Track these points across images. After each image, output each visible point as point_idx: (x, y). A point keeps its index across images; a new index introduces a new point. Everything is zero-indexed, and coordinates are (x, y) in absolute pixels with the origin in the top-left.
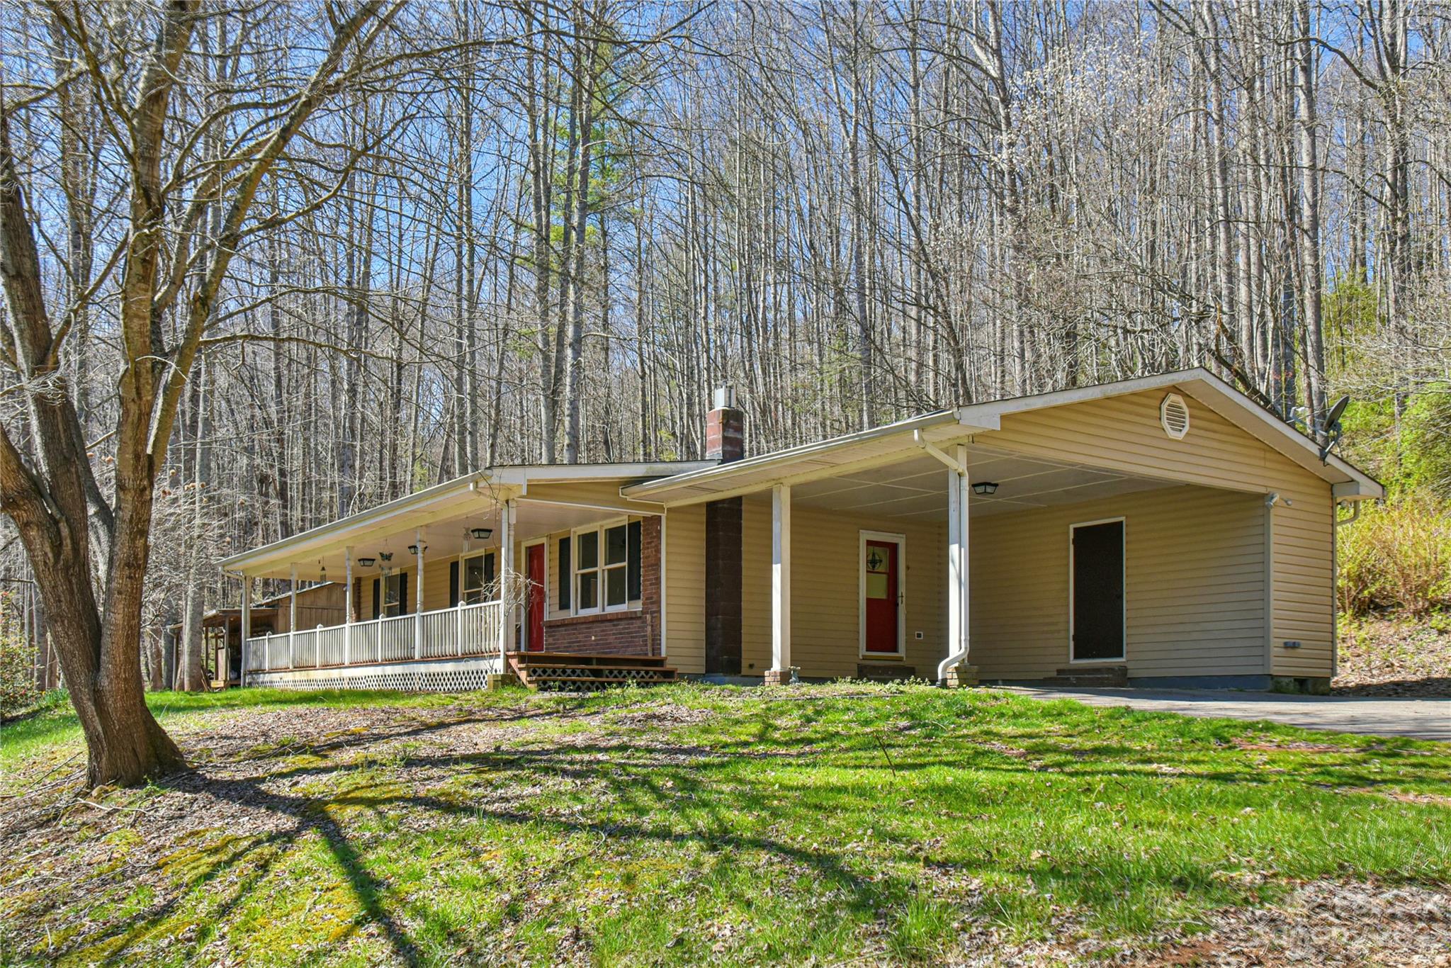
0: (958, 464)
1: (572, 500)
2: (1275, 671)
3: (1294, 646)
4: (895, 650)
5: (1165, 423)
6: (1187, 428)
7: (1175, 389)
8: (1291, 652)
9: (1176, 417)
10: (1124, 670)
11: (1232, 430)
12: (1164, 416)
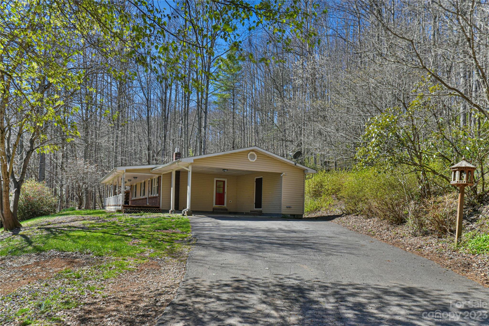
0: (190, 169)
1: (139, 173)
2: (283, 213)
3: (289, 207)
4: (224, 205)
5: (249, 158)
6: (256, 159)
7: (253, 151)
8: (289, 208)
9: (252, 157)
10: (261, 211)
11: (270, 159)
12: (249, 157)
